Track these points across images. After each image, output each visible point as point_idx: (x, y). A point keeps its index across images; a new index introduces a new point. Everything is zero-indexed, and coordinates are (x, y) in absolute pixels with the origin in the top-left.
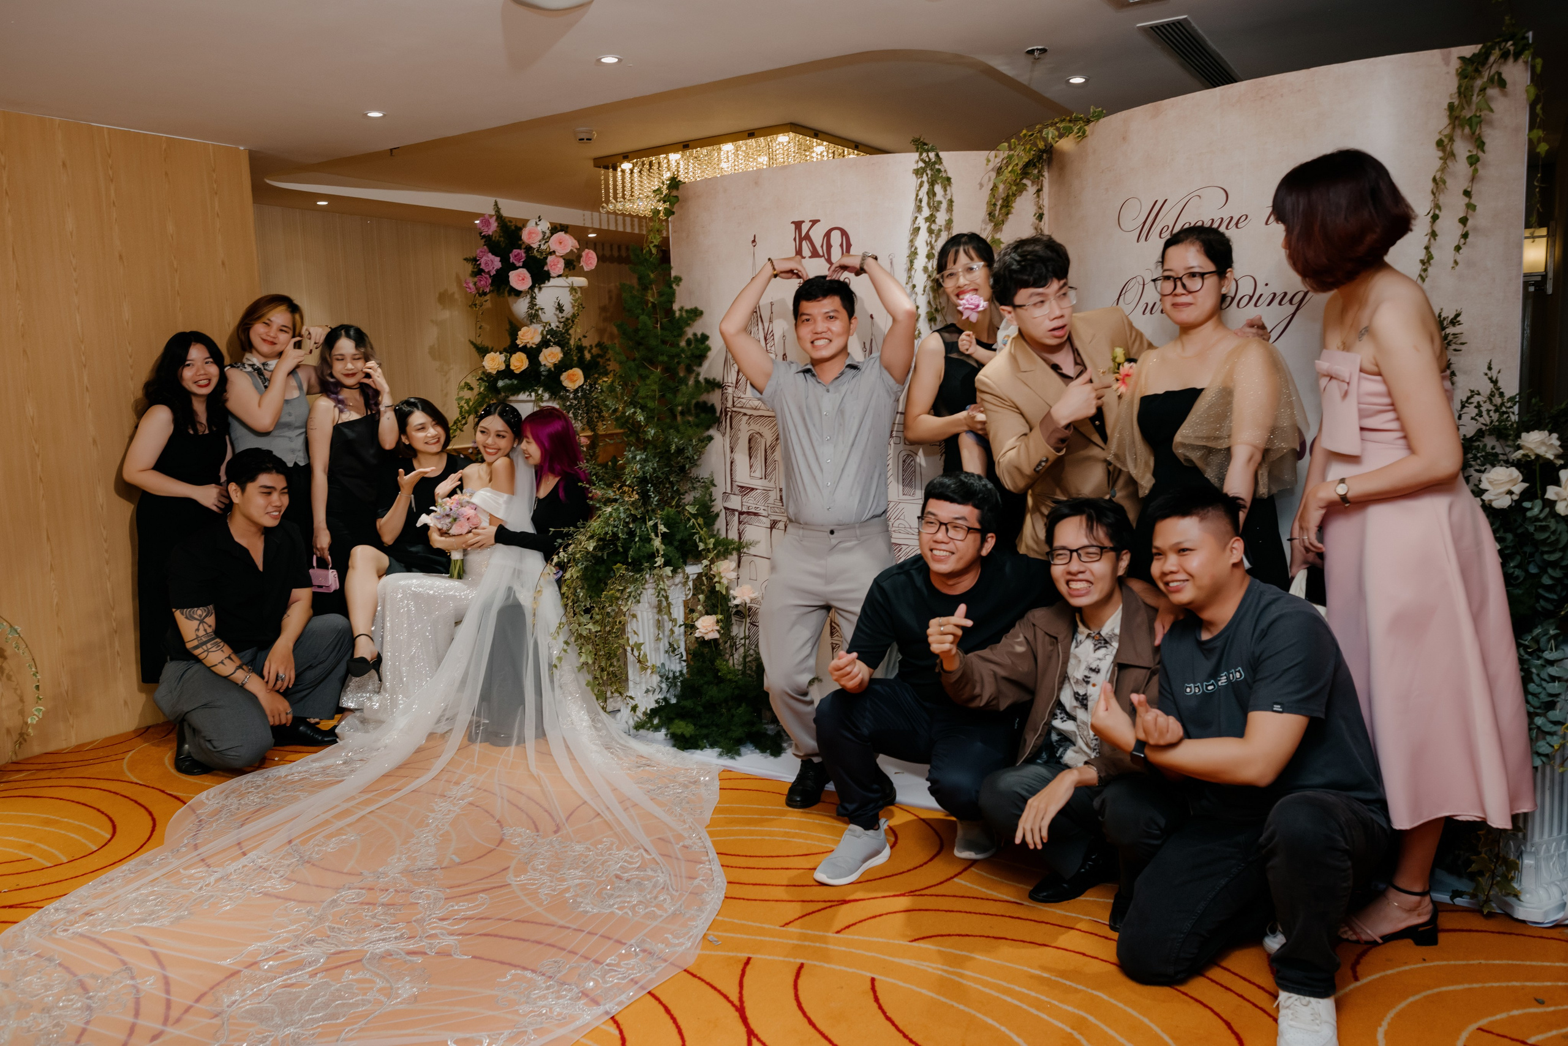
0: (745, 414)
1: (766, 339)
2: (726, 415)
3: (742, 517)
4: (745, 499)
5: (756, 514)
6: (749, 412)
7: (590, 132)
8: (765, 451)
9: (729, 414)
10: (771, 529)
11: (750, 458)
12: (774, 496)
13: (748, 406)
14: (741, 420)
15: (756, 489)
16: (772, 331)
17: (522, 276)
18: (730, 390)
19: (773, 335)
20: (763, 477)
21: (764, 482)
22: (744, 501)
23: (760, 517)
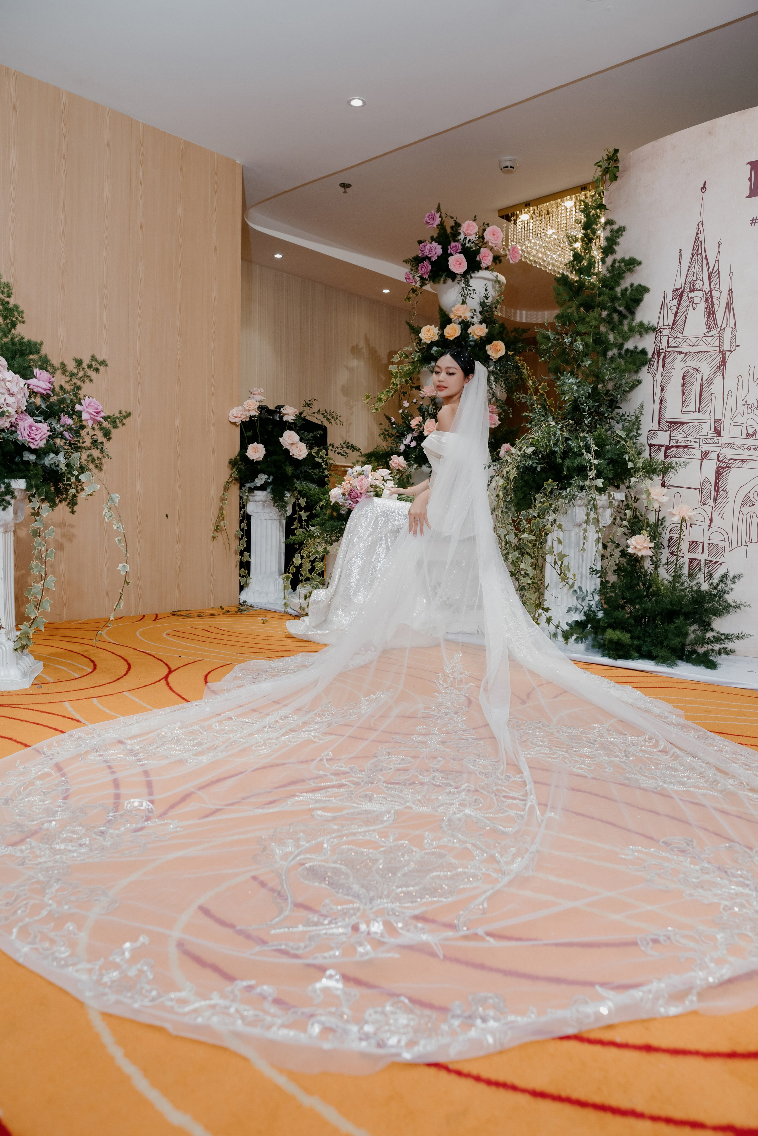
0: (681, 353)
1: (710, 278)
2: (658, 357)
3: (669, 451)
4: (674, 434)
5: (684, 447)
6: (685, 350)
8: (701, 385)
9: (663, 354)
10: (702, 459)
11: (683, 393)
12: (708, 427)
13: (685, 344)
14: (676, 358)
15: (688, 423)
16: (718, 269)
17: (459, 260)
18: (665, 332)
19: (719, 273)
20: (697, 410)
21: (697, 416)
22: (674, 435)
23: (690, 450)
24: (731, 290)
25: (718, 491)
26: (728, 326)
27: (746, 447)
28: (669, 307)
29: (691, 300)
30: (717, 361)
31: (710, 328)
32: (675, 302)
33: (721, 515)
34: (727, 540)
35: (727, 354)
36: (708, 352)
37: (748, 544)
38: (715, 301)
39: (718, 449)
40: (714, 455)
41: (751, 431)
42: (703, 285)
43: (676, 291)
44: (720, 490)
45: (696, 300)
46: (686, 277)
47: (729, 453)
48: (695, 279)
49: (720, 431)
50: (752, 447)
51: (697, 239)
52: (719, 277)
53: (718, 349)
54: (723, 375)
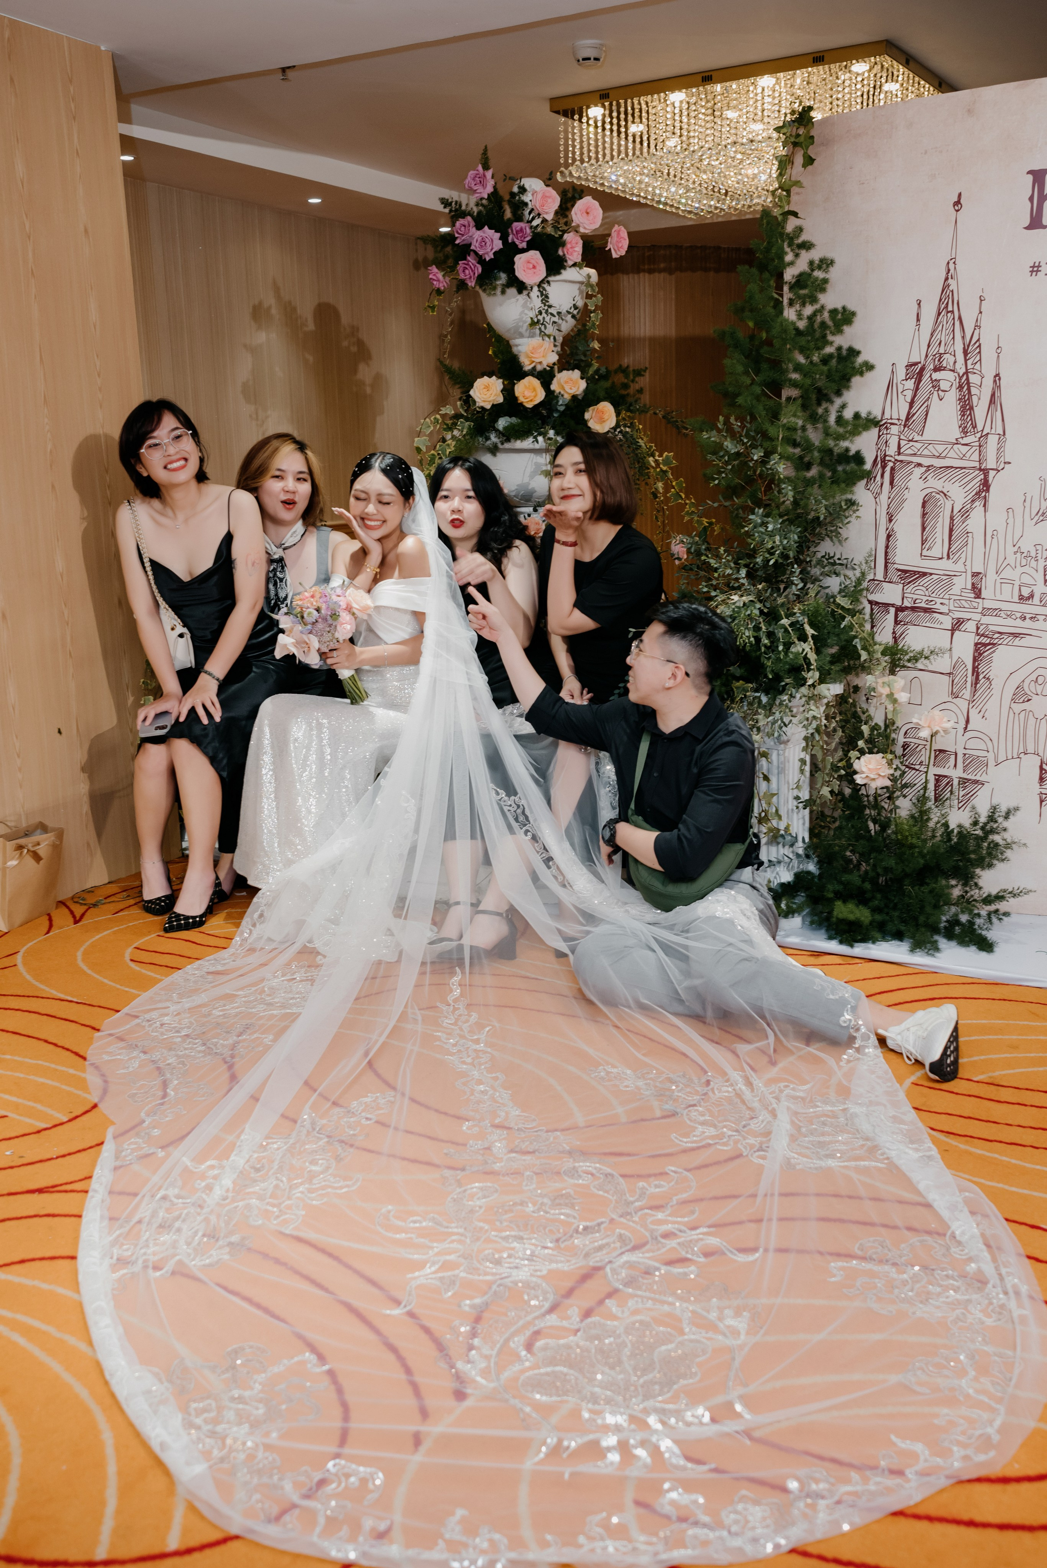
0: (919, 465)
1: (965, 352)
2: (884, 467)
3: (901, 615)
4: (910, 589)
5: (926, 610)
6: (926, 462)
7: (599, 47)
8: (952, 519)
9: (890, 464)
10: (953, 631)
11: (924, 529)
12: (962, 583)
13: (926, 452)
14: (911, 473)
15: (931, 574)
16: (979, 340)
17: (533, 261)
18: (894, 430)
19: (979, 346)
20: (945, 556)
21: (946, 565)
22: (909, 591)
23: (935, 615)
24: (997, 375)
25: (977, 678)
26: (993, 431)
27: (1018, 615)
28: (900, 390)
29: (936, 384)
30: (976, 484)
31: (965, 432)
32: (910, 384)
33: (982, 713)
34: (991, 749)
35: (992, 474)
36: (962, 468)
37: (1022, 755)
38: (974, 391)
39: (977, 617)
40: (971, 626)
41: (1026, 592)
42: (955, 362)
43: (911, 365)
44: (981, 677)
45: (944, 385)
46: (929, 346)
47: (994, 623)
48: (942, 351)
49: (980, 590)
50: (1028, 616)
51: (946, 287)
52: (980, 352)
53: (977, 464)
54: (985, 506)
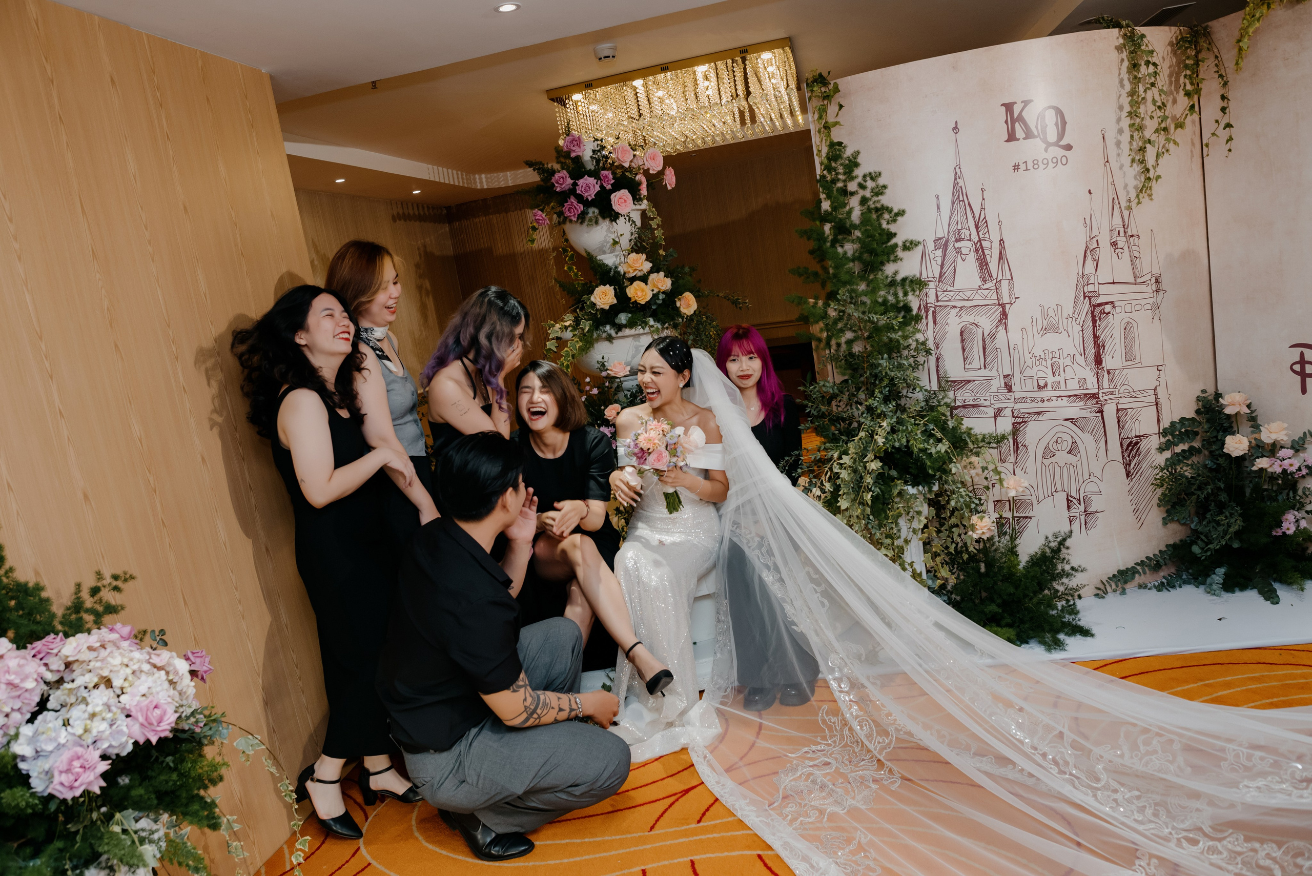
0: (954, 307)
1: (977, 227)
2: (927, 312)
3: (955, 412)
5: (974, 406)
6: (959, 304)
7: (615, 49)
8: (984, 340)
9: (932, 309)
10: (995, 417)
11: (964, 350)
12: (997, 384)
13: (958, 298)
14: (949, 313)
15: (974, 381)
16: (985, 218)
17: (624, 198)
18: (932, 285)
19: (986, 222)
20: (982, 367)
21: (983, 373)
22: (959, 394)
23: (981, 408)
24: (1002, 240)
25: (1017, 448)
26: (1004, 278)
27: (1039, 399)
28: (932, 257)
29: (958, 251)
30: (997, 315)
31: (985, 281)
32: (939, 253)
33: (1024, 470)
34: (1033, 494)
35: (1007, 306)
36: (986, 305)
37: (1054, 494)
38: (986, 252)
39: (1011, 405)
40: (1008, 412)
41: (1042, 383)
42: (970, 234)
43: (938, 240)
44: (1020, 445)
45: (964, 251)
46: (949, 225)
47: (1023, 407)
48: (959, 227)
49: (1011, 387)
50: (1045, 399)
51: (956, 184)
52: (987, 226)
53: (996, 302)
54: (1006, 329)
